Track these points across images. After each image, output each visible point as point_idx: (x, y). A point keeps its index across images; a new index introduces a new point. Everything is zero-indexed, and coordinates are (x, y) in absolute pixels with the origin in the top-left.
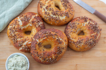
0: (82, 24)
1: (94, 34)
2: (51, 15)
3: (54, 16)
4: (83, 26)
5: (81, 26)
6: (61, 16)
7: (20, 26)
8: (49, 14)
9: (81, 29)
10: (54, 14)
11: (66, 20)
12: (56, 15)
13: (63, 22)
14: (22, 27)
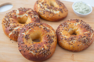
0: (74, 24)
1: (87, 32)
2: (46, 9)
3: (49, 10)
4: (75, 26)
5: (73, 26)
6: (55, 10)
7: (16, 14)
8: (44, 8)
9: (73, 29)
10: (49, 8)
11: (59, 14)
12: (50, 9)
13: (57, 16)
14: (18, 15)
